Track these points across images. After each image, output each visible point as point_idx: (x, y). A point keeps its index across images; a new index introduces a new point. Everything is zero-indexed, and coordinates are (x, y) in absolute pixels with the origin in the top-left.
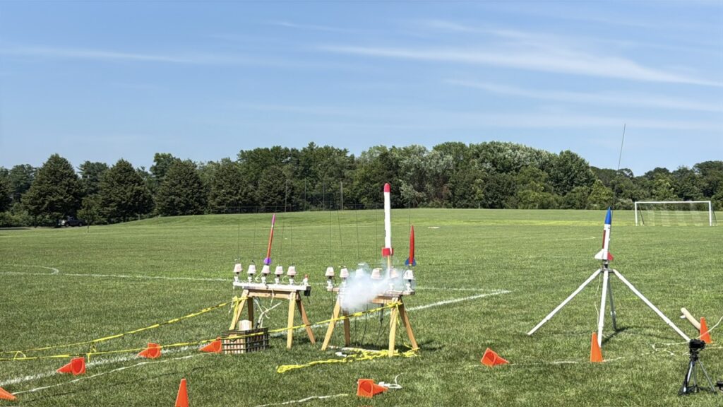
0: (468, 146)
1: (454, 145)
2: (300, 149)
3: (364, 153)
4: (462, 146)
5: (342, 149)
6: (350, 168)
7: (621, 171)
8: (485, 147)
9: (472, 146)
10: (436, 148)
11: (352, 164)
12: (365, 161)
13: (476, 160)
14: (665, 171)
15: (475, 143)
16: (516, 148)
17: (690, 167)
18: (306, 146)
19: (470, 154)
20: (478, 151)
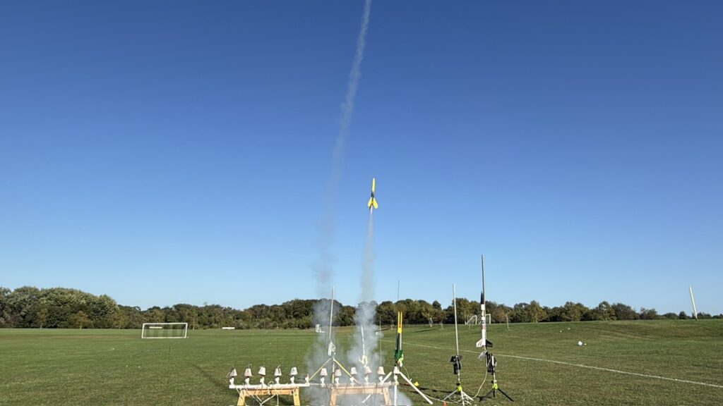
0: (40, 289)
1: (31, 289)
4: (36, 290)
7: (134, 308)
8: (52, 291)
9: (43, 290)
10: (17, 290)
13: (44, 298)
14: (158, 308)
15: (45, 288)
16: (72, 292)
17: (170, 307)
19: (41, 294)
20: (47, 294)
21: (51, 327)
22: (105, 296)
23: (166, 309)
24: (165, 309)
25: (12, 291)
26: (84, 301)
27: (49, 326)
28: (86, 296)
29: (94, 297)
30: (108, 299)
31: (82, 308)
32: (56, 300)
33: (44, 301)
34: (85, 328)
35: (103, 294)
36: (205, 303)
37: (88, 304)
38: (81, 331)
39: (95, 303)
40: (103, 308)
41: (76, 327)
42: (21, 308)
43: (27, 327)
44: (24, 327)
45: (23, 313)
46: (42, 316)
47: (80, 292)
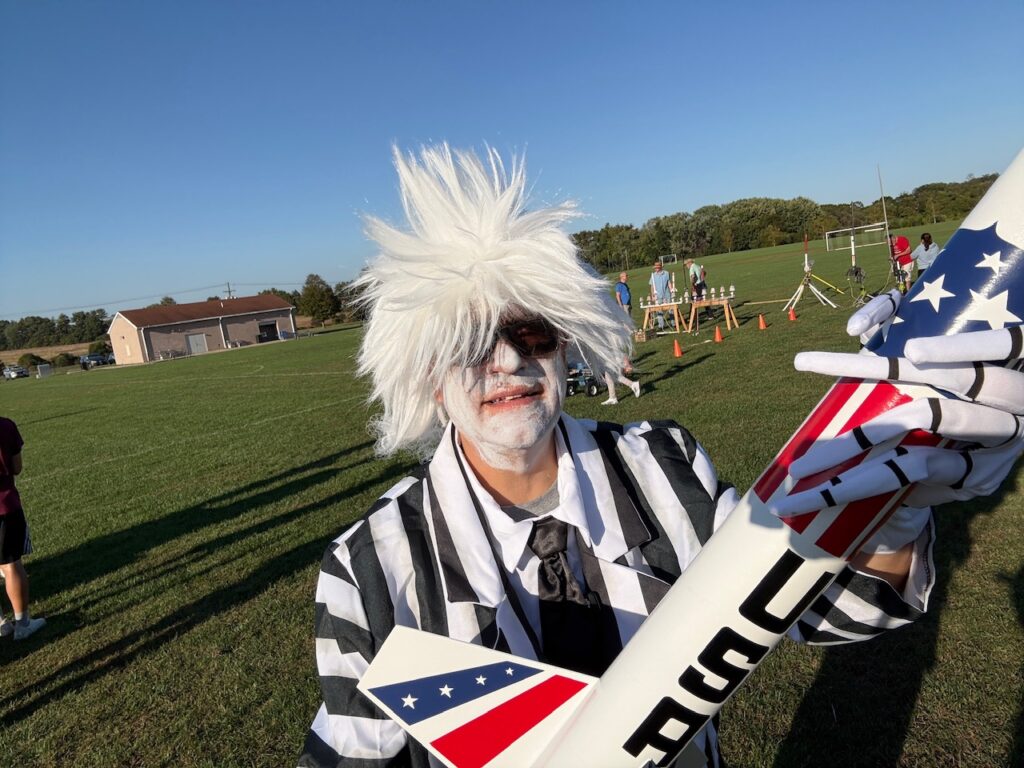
1: (710, 207)
2: (599, 230)
3: (644, 226)
4: (716, 207)
5: (629, 225)
6: (637, 238)
7: (853, 204)
8: (734, 205)
9: (723, 206)
10: (696, 213)
11: (637, 235)
12: (646, 231)
13: (727, 216)
14: (889, 198)
15: (726, 204)
16: (757, 201)
17: (910, 192)
18: (604, 227)
19: (723, 211)
20: (729, 209)
21: (742, 250)
22: (800, 198)
23: (904, 197)
24: (902, 197)
25: (692, 214)
26: (773, 211)
27: (740, 247)
28: (777, 202)
29: (785, 202)
30: (806, 201)
31: (771, 220)
32: (741, 215)
33: (726, 219)
34: (782, 244)
35: (796, 197)
36: (970, 175)
37: (779, 213)
38: (776, 249)
39: (787, 211)
40: (800, 214)
41: (769, 245)
42: (705, 233)
43: (717, 253)
44: (712, 254)
45: (708, 238)
46: (727, 237)
47: (767, 200)
